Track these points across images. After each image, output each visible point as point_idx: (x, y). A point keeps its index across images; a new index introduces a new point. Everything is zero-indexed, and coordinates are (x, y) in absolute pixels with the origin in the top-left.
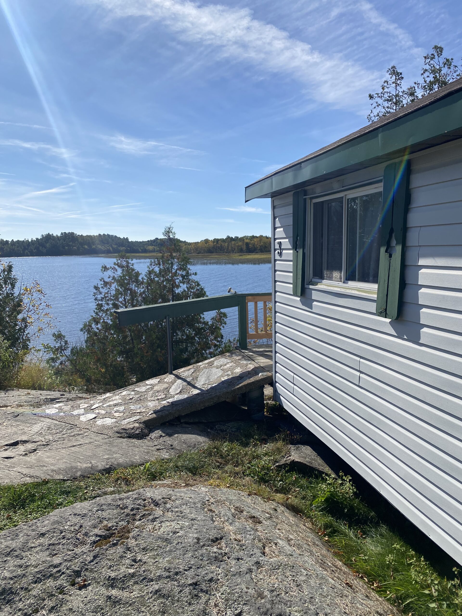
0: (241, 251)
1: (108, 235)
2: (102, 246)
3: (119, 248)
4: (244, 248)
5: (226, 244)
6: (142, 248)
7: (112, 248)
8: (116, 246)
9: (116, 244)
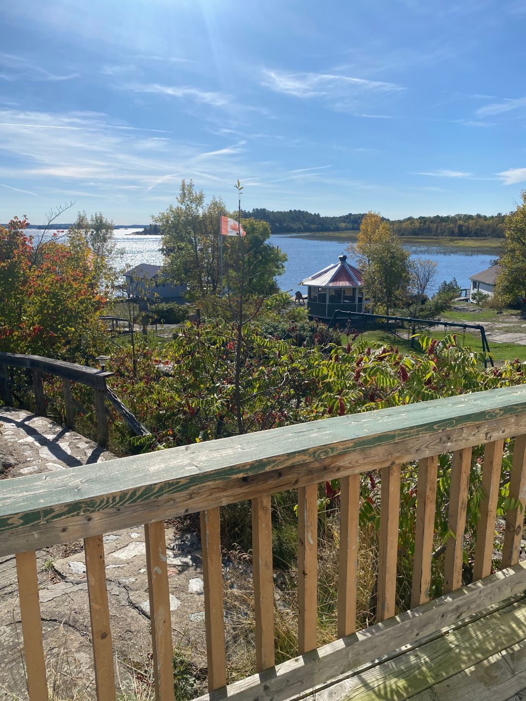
0: (452, 233)
1: (299, 211)
2: (293, 224)
3: (310, 226)
4: (456, 230)
5: (435, 225)
6: (334, 226)
7: (303, 226)
8: (307, 224)
9: (307, 222)
